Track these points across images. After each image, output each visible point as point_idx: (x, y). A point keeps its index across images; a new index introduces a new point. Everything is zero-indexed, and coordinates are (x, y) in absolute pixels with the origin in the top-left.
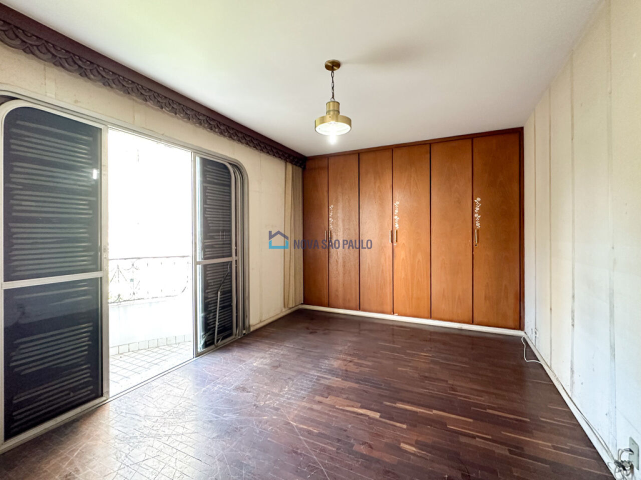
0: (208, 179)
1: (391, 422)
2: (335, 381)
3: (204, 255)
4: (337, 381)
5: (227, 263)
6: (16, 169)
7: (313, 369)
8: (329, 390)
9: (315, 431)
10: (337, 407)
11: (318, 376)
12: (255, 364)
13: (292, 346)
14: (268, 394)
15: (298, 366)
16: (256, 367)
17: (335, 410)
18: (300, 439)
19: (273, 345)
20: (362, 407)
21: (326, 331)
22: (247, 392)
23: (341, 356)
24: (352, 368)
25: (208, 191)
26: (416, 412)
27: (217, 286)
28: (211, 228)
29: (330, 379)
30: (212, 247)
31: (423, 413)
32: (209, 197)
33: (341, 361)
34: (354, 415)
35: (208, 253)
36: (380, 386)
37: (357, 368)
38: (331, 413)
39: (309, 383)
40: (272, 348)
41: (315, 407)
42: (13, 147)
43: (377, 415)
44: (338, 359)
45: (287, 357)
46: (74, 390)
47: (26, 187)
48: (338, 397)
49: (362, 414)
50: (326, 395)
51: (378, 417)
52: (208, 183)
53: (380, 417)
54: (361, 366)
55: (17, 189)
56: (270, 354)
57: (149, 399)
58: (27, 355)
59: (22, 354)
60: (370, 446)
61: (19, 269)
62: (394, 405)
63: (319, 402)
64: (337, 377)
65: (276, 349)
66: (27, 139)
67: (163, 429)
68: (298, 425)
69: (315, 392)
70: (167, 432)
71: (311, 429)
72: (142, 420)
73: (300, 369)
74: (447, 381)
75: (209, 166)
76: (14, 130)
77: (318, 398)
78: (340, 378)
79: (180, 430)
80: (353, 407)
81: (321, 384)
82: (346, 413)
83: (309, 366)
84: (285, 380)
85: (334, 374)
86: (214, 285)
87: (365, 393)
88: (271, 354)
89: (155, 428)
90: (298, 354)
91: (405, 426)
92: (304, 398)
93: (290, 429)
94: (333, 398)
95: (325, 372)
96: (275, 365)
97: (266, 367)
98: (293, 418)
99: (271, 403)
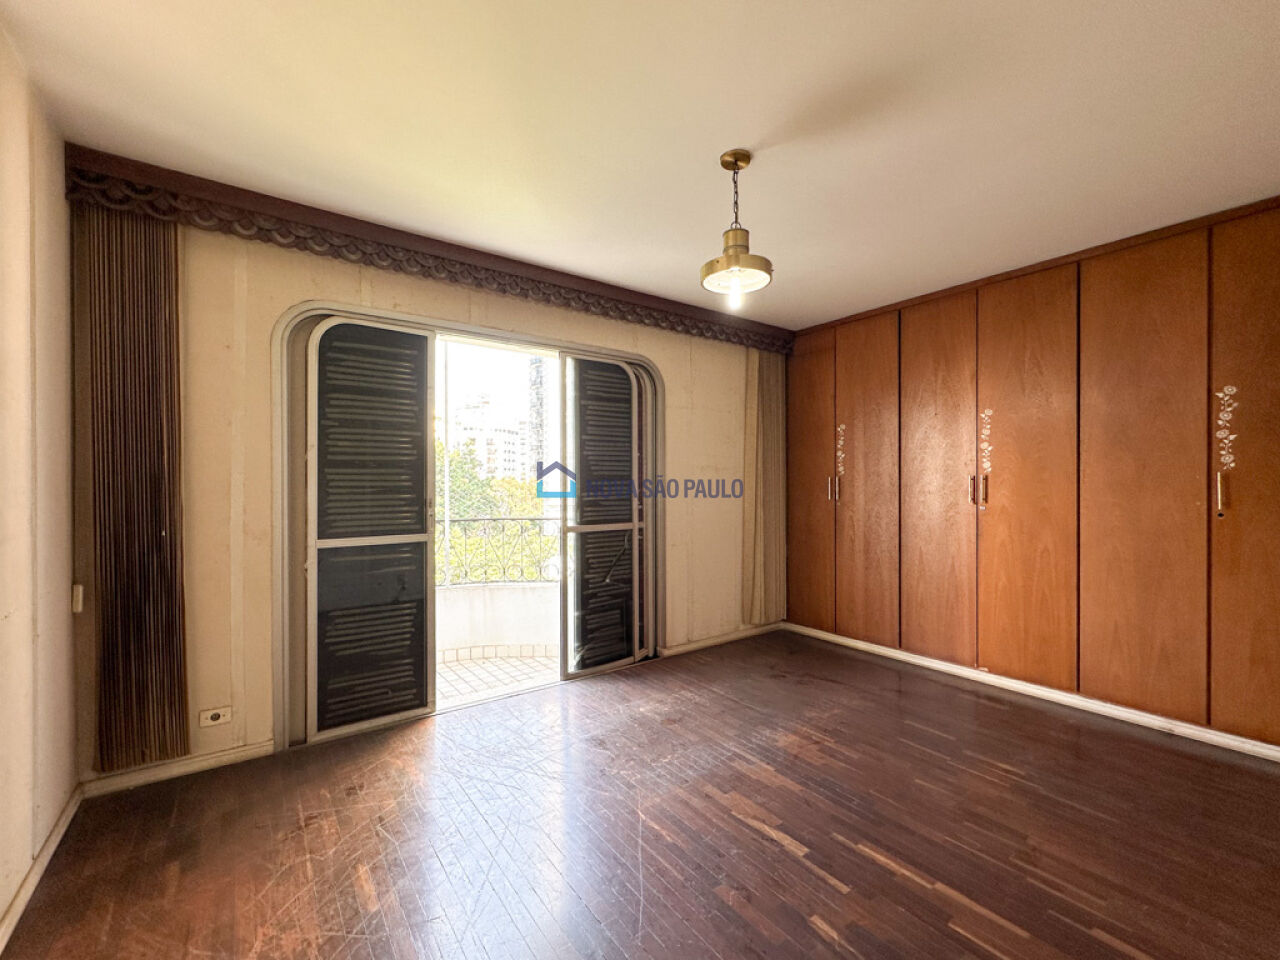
0: (589, 392)
1: (822, 873)
2: (762, 771)
3: (582, 517)
4: (766, 770)
5: (622, 533)
6: (332, 402)
7: (734, 740)
8: (739, 782)
9: (669, 839)
10: (733, 813)
11: (735, 754)
12: (641, 710)
13: (722, 693)
14: (632, 759)
15: (711, 728)
16: (642, 713)
17: (726, 816)
18: (637, 842)
19: (690, 683)
20: (780, 828)
21: (806, 679)
22: (604, 749)
23: (805, 729)
24: (813, 755)
25: (589, 412)
26: (893, 873)
27: (605, 570)
28: (595, 473)
29: (753, 763)
30: (595, 504)
31: (908, 879)
32: (590, 423)
33: (798, 739)
34: (755, 836)
35: (590, 514)
36: (847, 803)
37: (821, 758)
38: (714, 820)
39: (710, 760)
40: (684, 689)
41: (696, 802)
42: (329, 375)
43: (800, 851)
44: (795, 733)
45: (702, 708)
46: (394, 689)
47: (343, 423)
48: (749, 797)
49: (772, 840)
50: (727, 787)
51: (801, 854)
52: (589, 399)
53: (806, 856)
54: (831, 756)
55: (333, 426)
56: (676, 698)
57: (477, 724)
58: (342, 632)
59: (337, 630)
60: (749, 899)
61: (334, 524)
62: (853, 846)
63: (707, 795)
64: (768, 764)
65: (691, 692)
66: (343, 364)
67: (469, 767)
68: (648, 820)
69: (711, 777)
70: (473, 773)
71: (664, 833)
72: (454, 749)
73: (710, 733)
74: (1025, 838)
75: (590, 372)
76: (330, 354)
77: (709, 789)
78: (772, 766)
79: (487, 775)
80: (764, 822)
81: (731, 768)
82: (744, 829)
83: (731, 733)
84: (673, 745)
85: (767, 757)
86: (599, 568)
87: (805, 806)
88: (679, 699)
89: (461, 764)
90: (723, 709)
91: (845, 889)
92: (687, 781)
93: (632, 823)
94: (738, 796)
95: (752, 749)
96: (673, 717)
97: (657, 717)
98: (647, 808)
99: (628, 775)
